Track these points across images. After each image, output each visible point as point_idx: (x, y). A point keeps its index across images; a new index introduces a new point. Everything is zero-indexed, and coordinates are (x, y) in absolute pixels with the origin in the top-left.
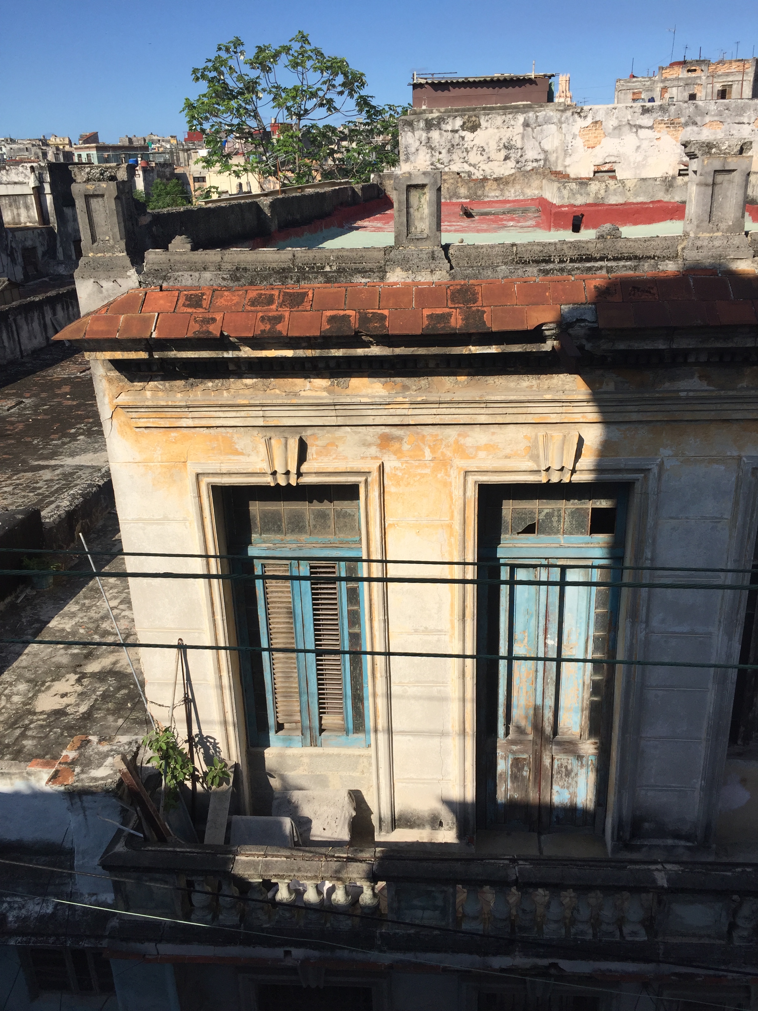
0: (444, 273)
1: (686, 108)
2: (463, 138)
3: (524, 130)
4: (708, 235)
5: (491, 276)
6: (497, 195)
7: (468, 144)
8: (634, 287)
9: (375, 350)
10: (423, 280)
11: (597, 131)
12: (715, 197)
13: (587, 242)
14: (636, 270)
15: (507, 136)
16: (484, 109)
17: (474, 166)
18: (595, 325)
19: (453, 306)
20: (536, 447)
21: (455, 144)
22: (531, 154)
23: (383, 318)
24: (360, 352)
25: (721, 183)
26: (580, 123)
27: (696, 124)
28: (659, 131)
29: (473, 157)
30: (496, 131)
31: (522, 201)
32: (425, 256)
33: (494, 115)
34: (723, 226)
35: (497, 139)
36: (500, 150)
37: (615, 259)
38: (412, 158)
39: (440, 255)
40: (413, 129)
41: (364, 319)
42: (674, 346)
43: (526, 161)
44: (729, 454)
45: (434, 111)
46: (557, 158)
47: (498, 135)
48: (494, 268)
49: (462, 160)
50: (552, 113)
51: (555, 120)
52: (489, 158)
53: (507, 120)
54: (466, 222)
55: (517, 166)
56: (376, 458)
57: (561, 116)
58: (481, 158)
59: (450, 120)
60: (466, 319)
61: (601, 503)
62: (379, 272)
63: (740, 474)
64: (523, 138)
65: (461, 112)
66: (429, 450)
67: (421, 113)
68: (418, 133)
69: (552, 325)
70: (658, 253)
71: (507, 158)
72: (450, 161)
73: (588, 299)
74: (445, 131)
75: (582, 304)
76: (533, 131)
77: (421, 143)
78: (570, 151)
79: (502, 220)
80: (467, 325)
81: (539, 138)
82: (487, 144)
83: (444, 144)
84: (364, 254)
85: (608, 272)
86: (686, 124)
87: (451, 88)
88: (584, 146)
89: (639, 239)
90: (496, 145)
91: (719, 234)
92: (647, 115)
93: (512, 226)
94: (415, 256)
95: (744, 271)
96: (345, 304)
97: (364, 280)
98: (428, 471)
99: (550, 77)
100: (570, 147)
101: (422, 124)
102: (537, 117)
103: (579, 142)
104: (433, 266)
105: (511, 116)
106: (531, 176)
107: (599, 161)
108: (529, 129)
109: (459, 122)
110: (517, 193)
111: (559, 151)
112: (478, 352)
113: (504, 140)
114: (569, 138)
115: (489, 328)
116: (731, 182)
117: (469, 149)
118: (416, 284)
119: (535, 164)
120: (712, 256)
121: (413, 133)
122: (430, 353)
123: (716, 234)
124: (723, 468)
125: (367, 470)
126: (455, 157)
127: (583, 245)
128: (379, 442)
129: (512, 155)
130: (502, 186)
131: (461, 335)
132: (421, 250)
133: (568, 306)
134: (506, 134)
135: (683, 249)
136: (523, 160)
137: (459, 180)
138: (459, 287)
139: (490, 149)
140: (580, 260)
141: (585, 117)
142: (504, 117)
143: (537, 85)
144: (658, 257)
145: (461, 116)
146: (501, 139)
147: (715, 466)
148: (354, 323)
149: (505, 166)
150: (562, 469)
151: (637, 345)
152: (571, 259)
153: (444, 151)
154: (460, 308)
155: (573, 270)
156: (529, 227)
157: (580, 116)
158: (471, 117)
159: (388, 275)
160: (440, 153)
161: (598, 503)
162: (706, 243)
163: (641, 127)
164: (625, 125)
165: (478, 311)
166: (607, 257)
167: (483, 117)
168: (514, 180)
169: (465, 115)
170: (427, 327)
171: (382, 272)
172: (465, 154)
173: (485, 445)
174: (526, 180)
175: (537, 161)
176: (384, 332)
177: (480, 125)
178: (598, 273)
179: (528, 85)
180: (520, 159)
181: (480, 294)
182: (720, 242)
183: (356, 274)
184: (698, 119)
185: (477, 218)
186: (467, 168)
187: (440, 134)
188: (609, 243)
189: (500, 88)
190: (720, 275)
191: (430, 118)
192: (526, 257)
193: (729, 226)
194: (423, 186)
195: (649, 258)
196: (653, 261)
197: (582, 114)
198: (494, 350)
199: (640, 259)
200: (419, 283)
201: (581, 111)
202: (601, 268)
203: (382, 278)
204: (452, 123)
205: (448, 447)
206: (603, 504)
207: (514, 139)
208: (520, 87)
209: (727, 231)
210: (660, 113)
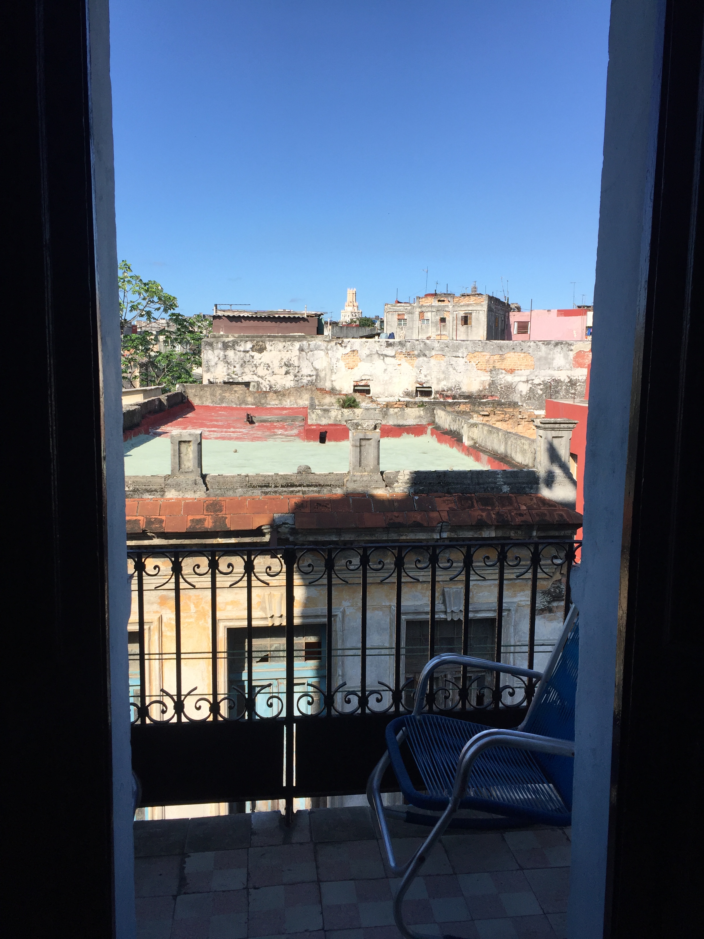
0: (203, 493)
1: (418, 344)
2: (253, 357)
3: (300, 353)
4: (360, 474)
5: (232, 495)
6: (277, 403)
7: (256, 361)
8: (317, 503)
9: (156, 541)
10: (189, 497)
11: (354, 357)
12: (362, 452)
13: (291, 476)
14: (319, 493)
15: (287, 357)
16: (269, 337)
17: (262, 377)
18: (293, 526)
19: (207, 514)
20: (264, 602)
21: (247, 361)
22: (306, 371)
23: (161, 521)
24: (146, 542)
25: (365, 445)
26: (342, 351)
27: (426, 356)
28: (400, 360)
29: (261, 371)
30: (278, 353)
31: (296, 408)
32: (190, 483)
33: (276, 342)
34: (368, 469)
35: (280, 358)
36: (281, 367)
37: (308, 486)
38: (212, 369)
39: (200, 482)
40: (213, 348)
41: (149, 522)
42: (342, 539)
43: (302, 376)
44: (384, 604)
45: (230, 336)
46: (326, 374)
47: (280, 356)
48: (234, 489)
49: (252, 373)
50: (320, 343)
51: (323, 348)
52: (273, 372)
53: (286, 345)
54: (247, 429)
55: (295, 379)
56: (157, 612)
57: (328, 346)
58: (268, 372)
59: (242, 344)
60: (215, 522)
61: (311, 639)
62: (161, 491)
63: (392, 617)
64: (299, 359)
65: (251, 338)
66: (193, 606)
67: (219, 337)
68: (217, 352)
69: (267, 527)
70: (333, 483)
71: (287, 373)
72: (243, 373)
73: (290, 510)
74: (238, 351)
75: (286, 513)
76: (307, 355)
77: (219, 359)
78: (335, 370)
79: (275, 427)
80: (215, 526)
81: (312, 359)
82: (272, 362)
83: (237, 360)
84: (151, 480)
85: (303, 494)
86: (419, 356)
87: (243, 320)
88: (346, 367)
89: (322, 475)
90: (279, 363)
91: (366, 473)
92: (390, 348)
93: (280, 435)
94: (184, 482)
95: (381, 494)
96: (137, 512)
97: (150, 497)
98: (192, 620)
99: (320, 315)
100: (335, 367)
101: (220, 345)
102: (309, 345)
103: (341, 364)
104: (195, 488)
105: (289, 343)
106: (302, 391)
107: (358, 378)
108: (304, 353)
109: (249, 345)
110: (292, 403)
111: (327, 370)
112: (223, 542)
113: (285, 360)
114: (334, 361)
115: (228, 528)
116: (370, 445)
117: (257, 365)
118: (184, 499)
119: (309, 378)
120: (362, 486)
121: (213, 351)
122: (193, 543)
123: (364, 474)
124: (381, 613)
125: (151, 621)
126: (246, 370)
127: (289, 477)
128: (159, 601)
129: (291, 371)
130: (280, 397)
131: (211, 532)
132: (188, 479)
133: (278, 514)
134: (286, 356)
135: (347, 481)
136: (299, 374)
137: (247, 391)
138: (211, 502)
139: (274, 366)
140: (287, 486)
141: (345, 347)
142: (284, 343)
143: (308, 322)
144: (333, 486)
145: (251, 341)
146: (282, 359)
147: (377, 612)
148: (143, 525)
149: (286, 378)
150: (281, 616)
151: (321, 538)
152: (282, 485)
153: (237, 366)
154: (211, 515)
155: (283, 492)
156: (292, 436)
157: (342, 346)
158: (259, 342)
159: (166, 493)
160: (235, 367)
161: (309, 639)
162: (358, 478)
163: (386, 356)
164: (374, 354)
165: (223, 517)
166: (303, 485)
167: (268, 343)
168: (289, 393)
169: (254, 340)
170: (190, 527)
171: (163, 491)
172: (254, 368)
173: (232, 601)
174: (298, 394)
175: (310, 376)
176: (162, 530)
177: (266, 348)
178: (297, 494)
179: (302, 322)
180: (298, 374)
181: (225, 506)
182: (367, 478)
183: (145, 493)
184: (427, 353)
185: (257, 424)
186: (256, 379)
187: (235, 353)
188: (304, 476)
189: (281, 322)
190: (367, 497)
191: (226, 341)
192: (255, 483)
193: (371, 469)
194: (189, 442)
195: (328, 485)
196: (330, 487)
197: (343, 345)
198: (233, 541)
199: (322, 486)
200: (187, 499)
201: (342, 343)
202: (299, 491)
203: (163, 496)
204: (244, 345)
205: (207, 603)
206: (312, 639)
207: (292, 360)
208: (296, 323)
209: (370, 472)
210: (399, 347)
